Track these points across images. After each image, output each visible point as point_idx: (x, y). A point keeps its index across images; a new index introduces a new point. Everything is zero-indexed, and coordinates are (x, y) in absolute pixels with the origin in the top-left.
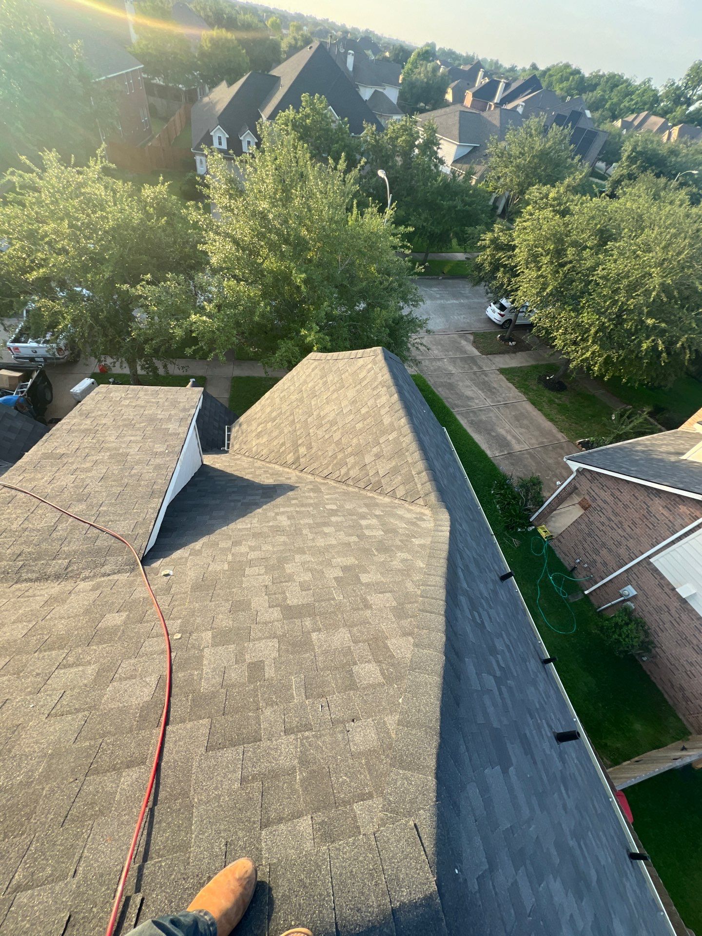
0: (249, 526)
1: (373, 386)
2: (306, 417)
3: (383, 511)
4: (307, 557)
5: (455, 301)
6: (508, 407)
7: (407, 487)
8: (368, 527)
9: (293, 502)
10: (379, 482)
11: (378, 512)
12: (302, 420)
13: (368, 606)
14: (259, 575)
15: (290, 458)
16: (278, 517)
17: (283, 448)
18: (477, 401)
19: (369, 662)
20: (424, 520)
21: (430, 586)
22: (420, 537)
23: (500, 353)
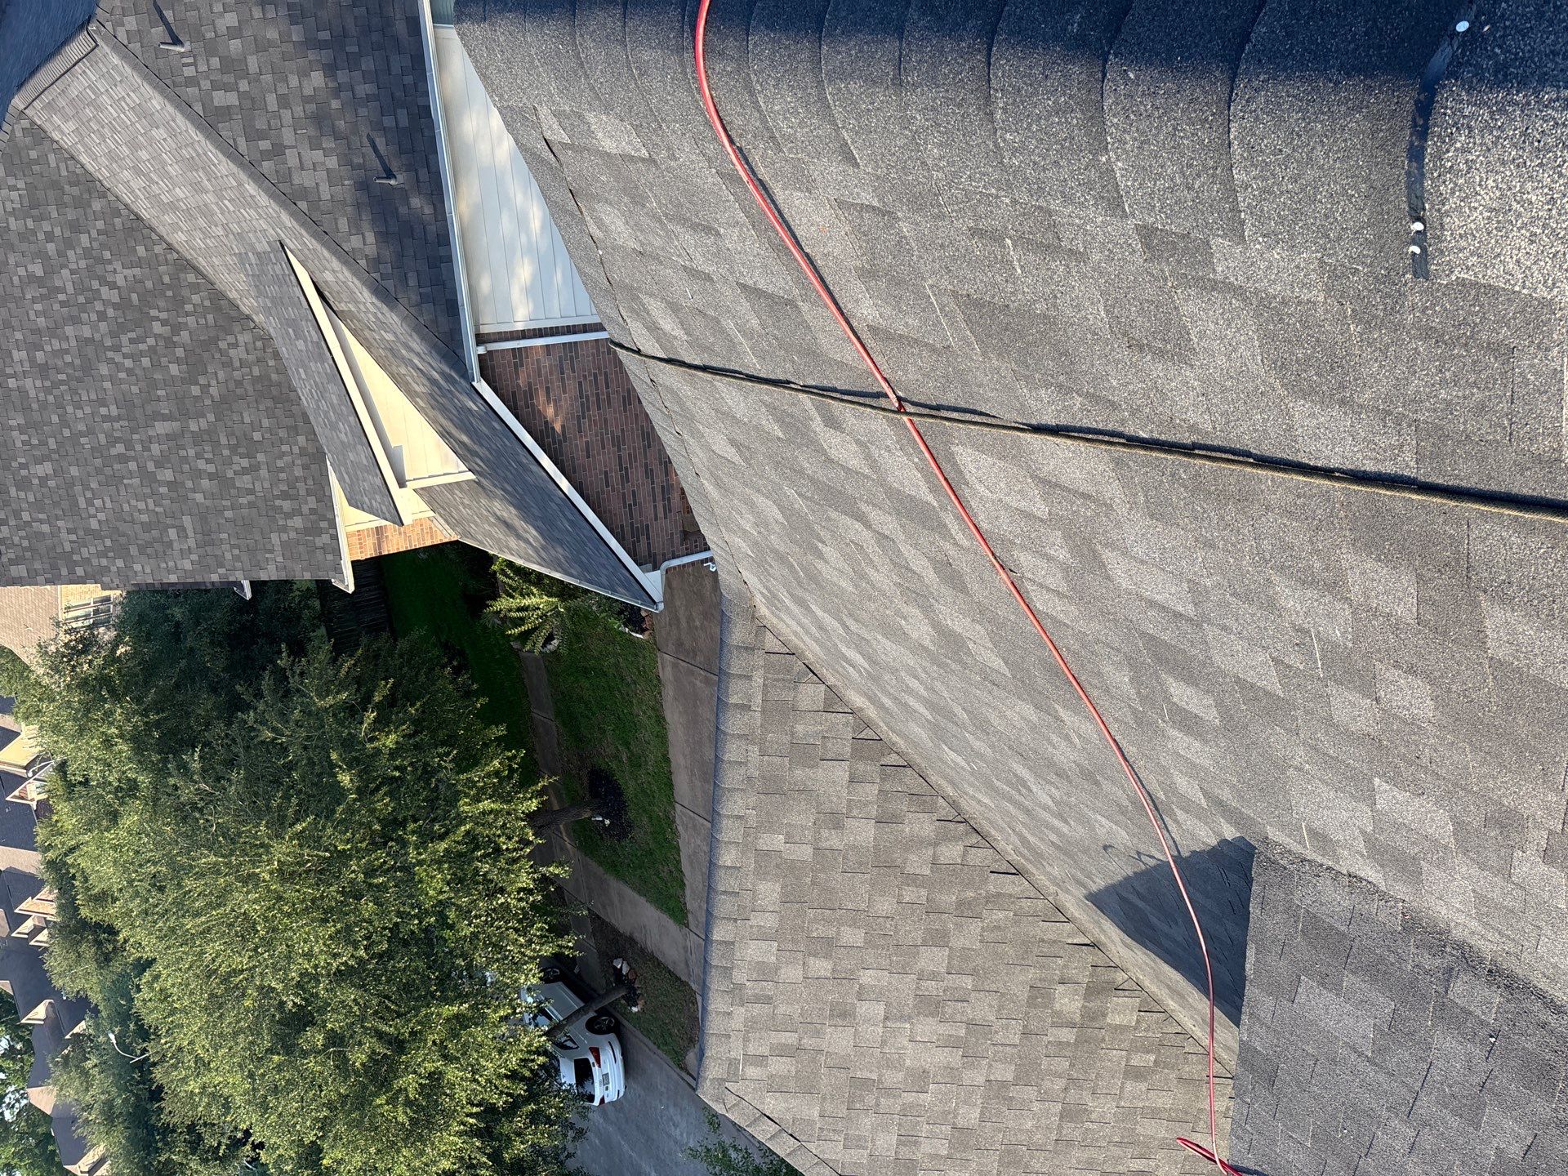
1: (768, 1010)
2: (1015, 1093)
7: (789, 696)
10: (857, 756)
12: (1032, 1093)
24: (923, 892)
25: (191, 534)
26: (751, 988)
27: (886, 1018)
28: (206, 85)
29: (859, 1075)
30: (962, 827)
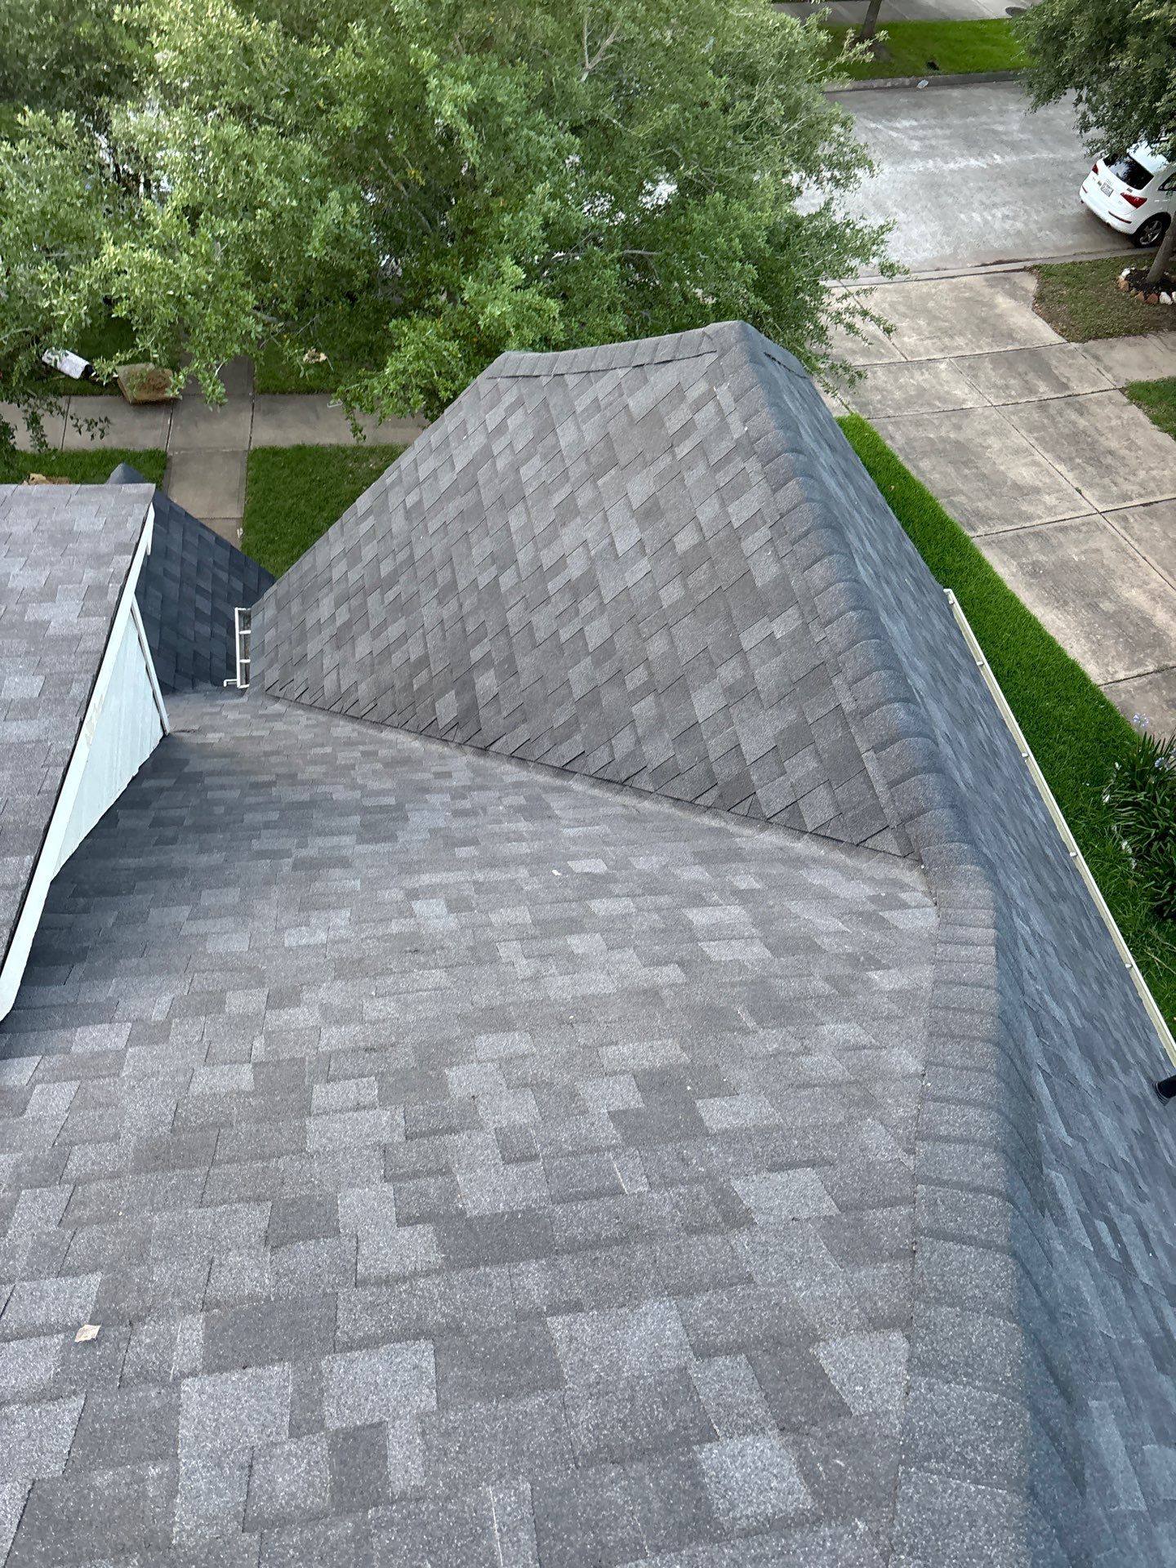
0: (322, 937)
1: (714, 459)
2: (493, 571)
3: (760, 876)
4: (518, 1042)
5: (973, 162)
6: (1154, 515)
7: (841, 795)
8: (716, 933)
9: (463, 852)
10: (743, 777)
11: (746, 882)
12: (484, 580)
13: (736, 1217)
14: (358, 1108)
15: (447, 708)
16: (417, 906)
17: (424, 675)
18: (1050, 500)
19: (754, 1429)
20: (904, 906)
21: (947, 1139)
22: (898, 964)
23: (1129, 333)
24: (630, 687)
26: (738, 463)
27: (612, 544)
29: (613, 472)
30: (623, 776)
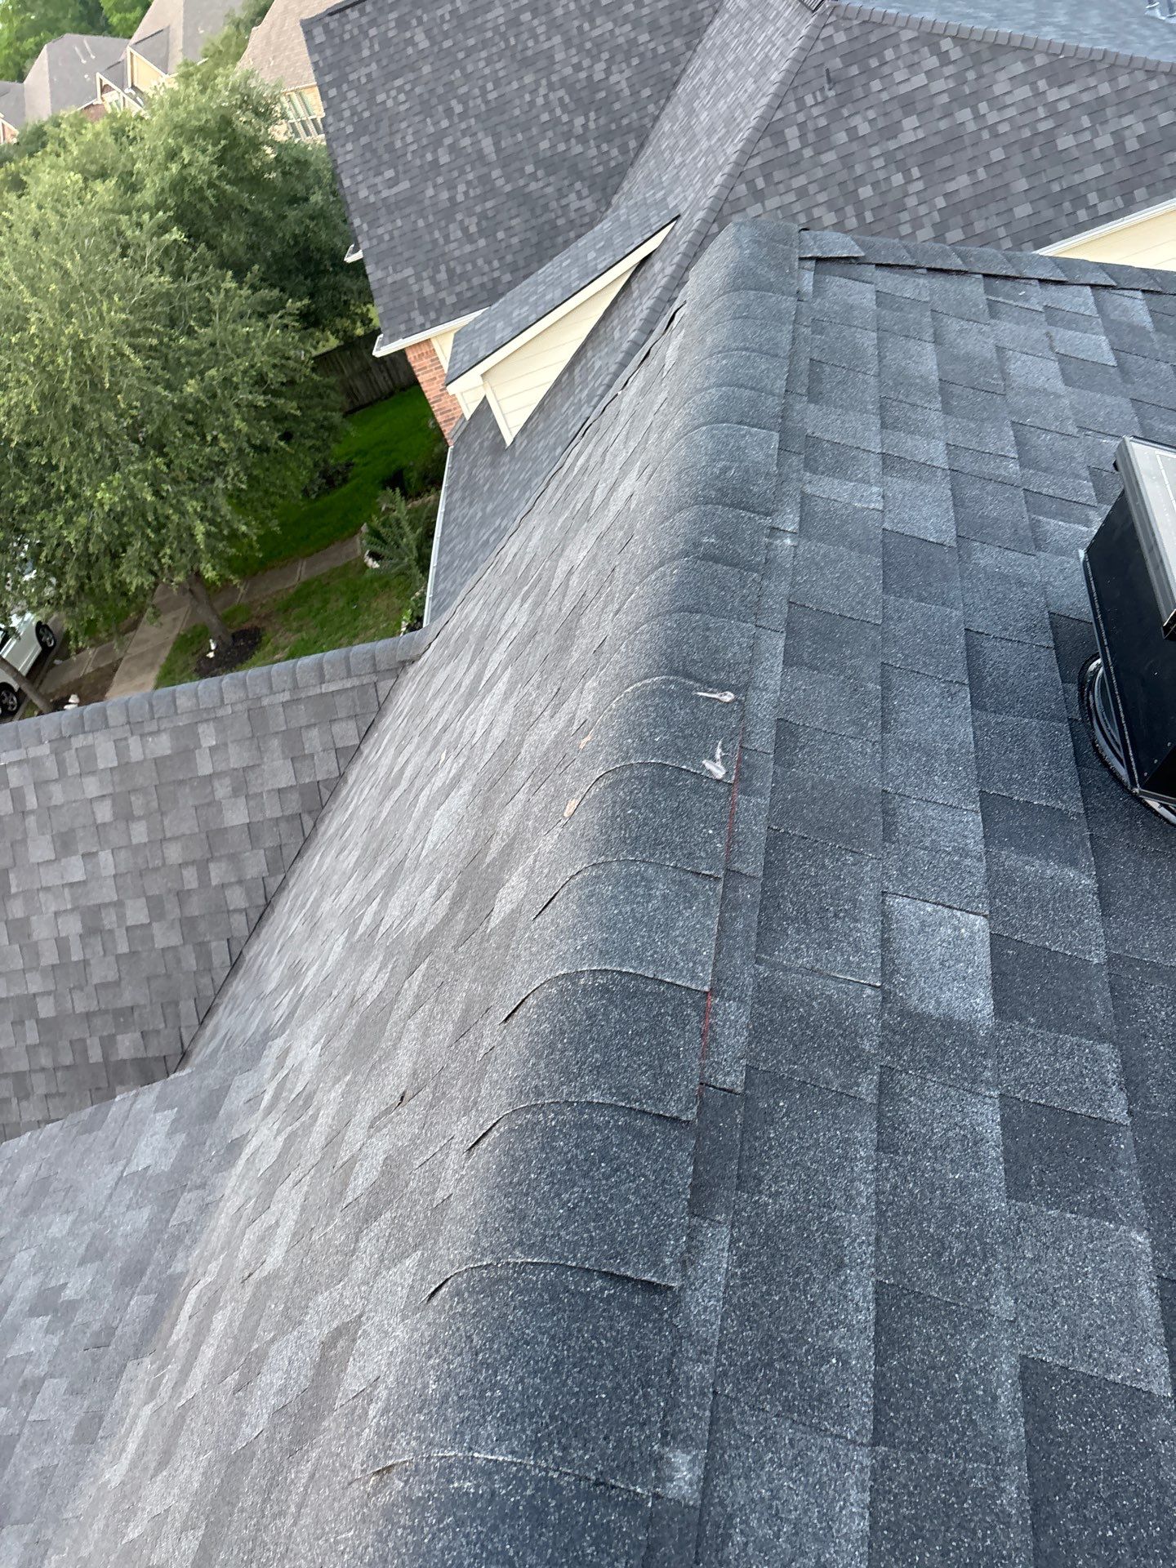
7: (343, 714)
12: (33, 1038)
25: (395, 190)
28: (801, 118)
